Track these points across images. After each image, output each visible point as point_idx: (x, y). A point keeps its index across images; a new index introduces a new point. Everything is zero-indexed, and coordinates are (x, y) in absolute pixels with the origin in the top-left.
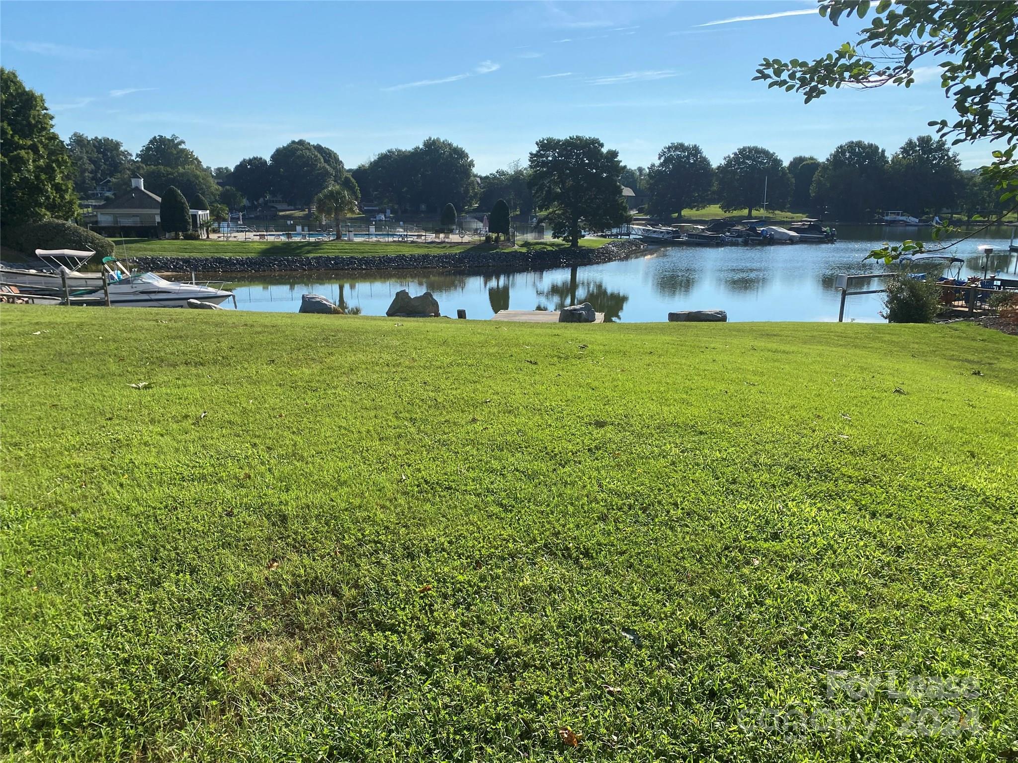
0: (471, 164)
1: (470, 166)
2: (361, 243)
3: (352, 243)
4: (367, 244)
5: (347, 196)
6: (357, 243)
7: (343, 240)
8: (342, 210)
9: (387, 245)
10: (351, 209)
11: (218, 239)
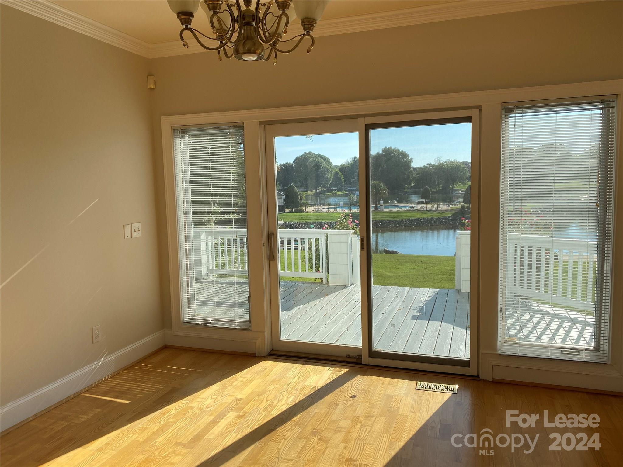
0: (411, 161)
1: (410, 162)
2: (390, 212)
3: (386, 212)
4: (394, 212)
5: (383, 186)
6: (388, 212)
7: (379, 211)
8: (380, 194)
9: (405, 213)
10: (385, 193)
11: (313, 212)
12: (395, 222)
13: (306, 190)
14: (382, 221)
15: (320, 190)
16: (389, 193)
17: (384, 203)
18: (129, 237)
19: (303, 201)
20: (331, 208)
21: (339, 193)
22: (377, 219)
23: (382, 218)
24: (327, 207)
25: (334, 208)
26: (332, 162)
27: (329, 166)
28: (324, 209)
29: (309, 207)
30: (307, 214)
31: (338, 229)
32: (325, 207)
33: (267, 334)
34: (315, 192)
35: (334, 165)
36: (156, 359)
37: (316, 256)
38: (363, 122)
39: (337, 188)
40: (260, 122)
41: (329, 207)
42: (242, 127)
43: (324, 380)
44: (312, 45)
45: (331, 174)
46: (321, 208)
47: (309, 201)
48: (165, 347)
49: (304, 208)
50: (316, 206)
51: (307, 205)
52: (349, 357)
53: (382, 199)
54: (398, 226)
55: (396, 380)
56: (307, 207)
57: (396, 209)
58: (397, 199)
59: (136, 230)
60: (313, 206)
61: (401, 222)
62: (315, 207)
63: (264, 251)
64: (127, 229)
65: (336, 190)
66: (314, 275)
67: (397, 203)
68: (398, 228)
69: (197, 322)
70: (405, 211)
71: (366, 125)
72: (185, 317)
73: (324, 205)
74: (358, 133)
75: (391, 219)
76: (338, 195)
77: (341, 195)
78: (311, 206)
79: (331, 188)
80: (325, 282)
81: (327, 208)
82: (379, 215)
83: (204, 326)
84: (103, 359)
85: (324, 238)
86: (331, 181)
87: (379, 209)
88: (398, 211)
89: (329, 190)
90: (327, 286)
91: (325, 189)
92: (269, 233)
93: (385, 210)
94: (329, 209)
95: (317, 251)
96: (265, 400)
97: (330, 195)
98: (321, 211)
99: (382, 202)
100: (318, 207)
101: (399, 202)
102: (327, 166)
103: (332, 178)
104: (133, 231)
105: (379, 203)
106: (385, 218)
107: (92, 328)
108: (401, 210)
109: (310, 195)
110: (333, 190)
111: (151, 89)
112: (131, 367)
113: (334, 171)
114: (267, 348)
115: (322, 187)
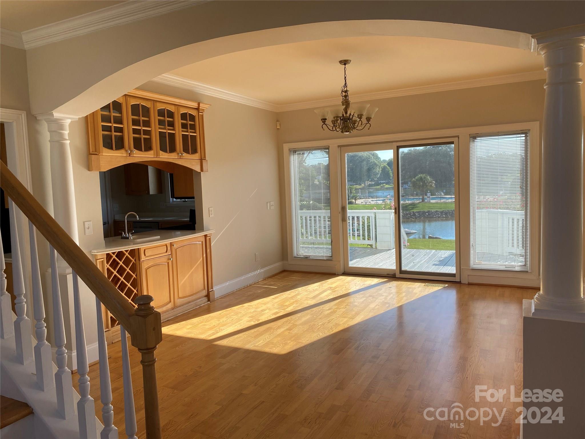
2: (437, 203)
3: (432, 203)
4: (441, 203)
5: (430, 179)
6: (434, 203)
7: (426, 202)
8: (427, 186)
9: (451, 204)
10: (431, 186)
11: (362, 203)
12: (442, 212)
13: (355, 184)
14: (428, 212)
15: (369, 184)
16: (435, 185)
17: (432, 195)
18: (269, 209)
19: (352, 194)
20: (379, 200)
21: (387, 186)
22: (424, 210)
23: (429, 209)
24: (376, 199)
25: (382, 200)
26: (380, 157)
27: (377, 161)
28: (372, 201)
29: (358, 200)
30: (356, 205)
31: (383, 210)
32: (373, 199)
33: (342, 262)
34: (364, 186)
35: (382, 160)
36: (282, 275)
37: (368, 230)
38: (396, 144)
39: (385, 182)
40: (338, 146)
41: (377, 199)
42: (328, 149)
43: (375, 282)
44: (370, 127)
45: (379, 168)
46: (370, 200)
47: (358, 194)
48: (284, 271)
49: (354, 201)
50: (365, 199)
51: (356, 197)
52: (389, 274)
53: (429, 191)
54: (444, 216)
55: (414, 283)
56: (357, 200)
57: (442, 201)
58: (444, 191)
59: (272, 205)
60: (362, 199)
61: (447, 212)
62: (363, 200)
63: (340, 216)
64: (268, 204)
65: (384, 183)
66: (367, 242)
67: (445, 195)
68: (444, 219)
69: (302, 256)
70: (451, 202)
71: (397, 146)
72: (295, 254)
73: (372, 197)
74: (393, 150)
75: (437, 210)
76: (386, 188)
77: (390, 188)
78: (360, 199)
79: (380, 182)
80: (374, 247)
81: (376, 201)
82: (426, 206)
83: (306, 258)
84: (259, 270)
85: (373, 216)
86: (379, 175)
87: (426, 201)
88: (445, 202)
89: (378, 184)
90: (376, 249)
91: (373, 183)
92: (343, 206)
93: (432, 201)
94: (378, 201)
95: (369, 226)
96: (344, 287)
97: (378, 188)
98: (370, 203)
99: (429, 194)
100: (367, 200)
101: (446, 194)
102: (376, 161)
103: (381, 172)
104: (271, 205)
105: (426, 195)
106: (432, 209)
107: (255, 254)
108: (447, 201)
109: (359, 189)
110: (381, 183)
111: (278, 129)
112: (270, 277)
113: (382, 166)
114: (342, 271)
115: (370, 181)
